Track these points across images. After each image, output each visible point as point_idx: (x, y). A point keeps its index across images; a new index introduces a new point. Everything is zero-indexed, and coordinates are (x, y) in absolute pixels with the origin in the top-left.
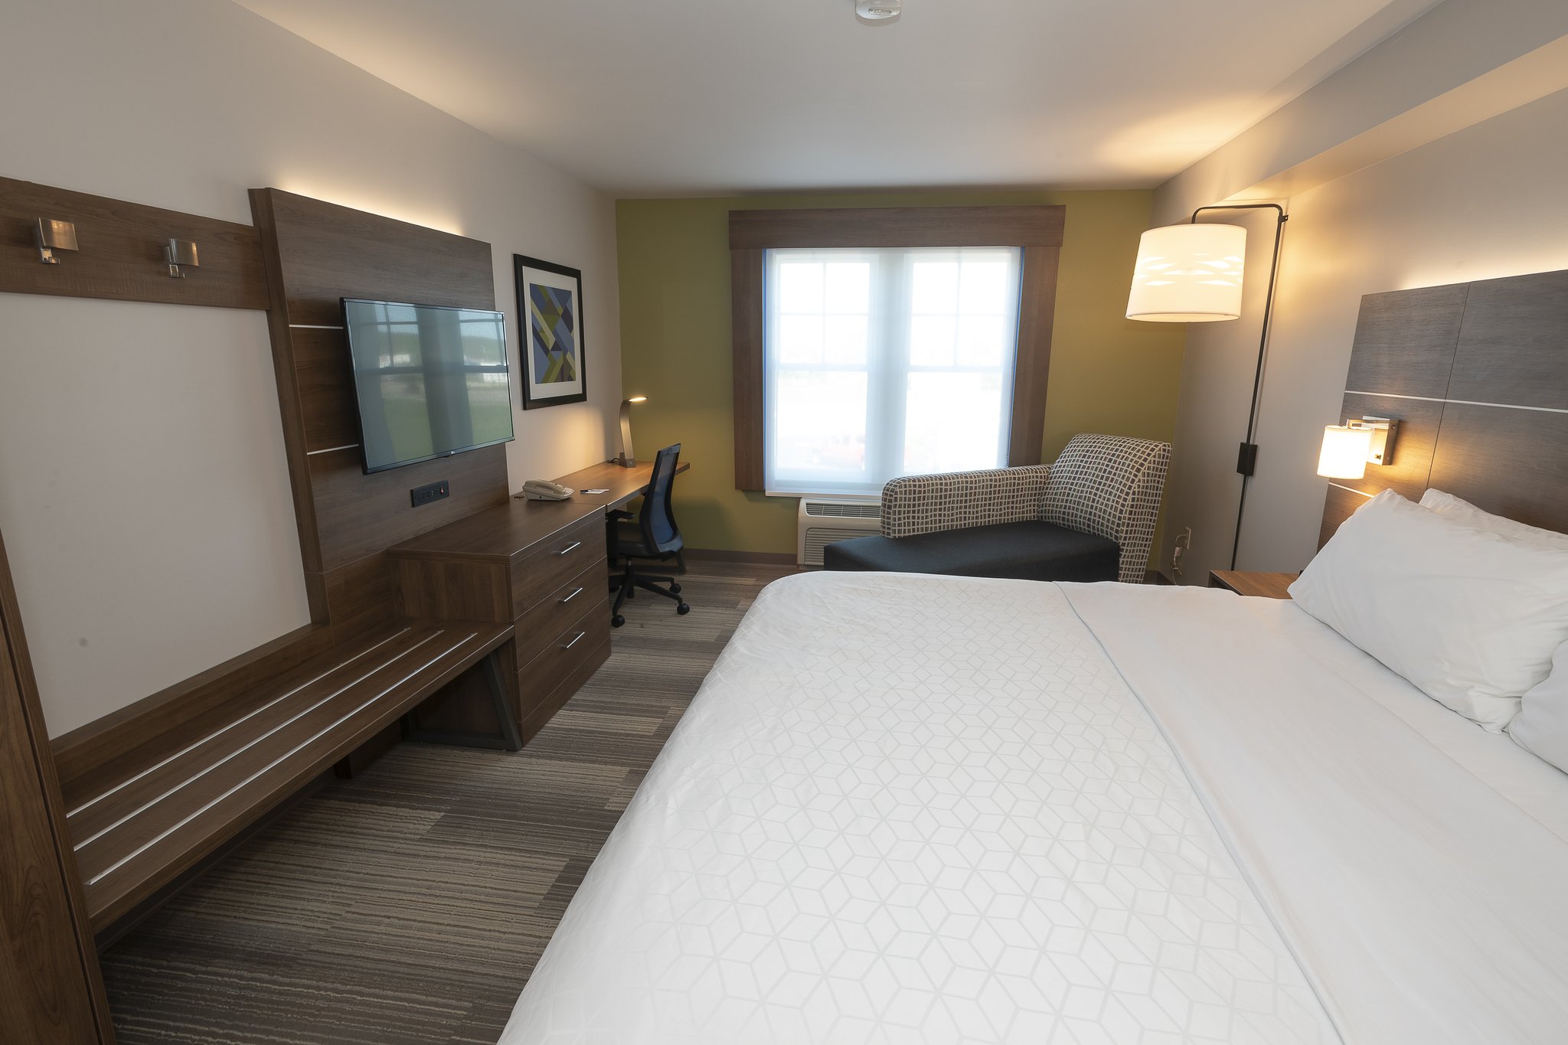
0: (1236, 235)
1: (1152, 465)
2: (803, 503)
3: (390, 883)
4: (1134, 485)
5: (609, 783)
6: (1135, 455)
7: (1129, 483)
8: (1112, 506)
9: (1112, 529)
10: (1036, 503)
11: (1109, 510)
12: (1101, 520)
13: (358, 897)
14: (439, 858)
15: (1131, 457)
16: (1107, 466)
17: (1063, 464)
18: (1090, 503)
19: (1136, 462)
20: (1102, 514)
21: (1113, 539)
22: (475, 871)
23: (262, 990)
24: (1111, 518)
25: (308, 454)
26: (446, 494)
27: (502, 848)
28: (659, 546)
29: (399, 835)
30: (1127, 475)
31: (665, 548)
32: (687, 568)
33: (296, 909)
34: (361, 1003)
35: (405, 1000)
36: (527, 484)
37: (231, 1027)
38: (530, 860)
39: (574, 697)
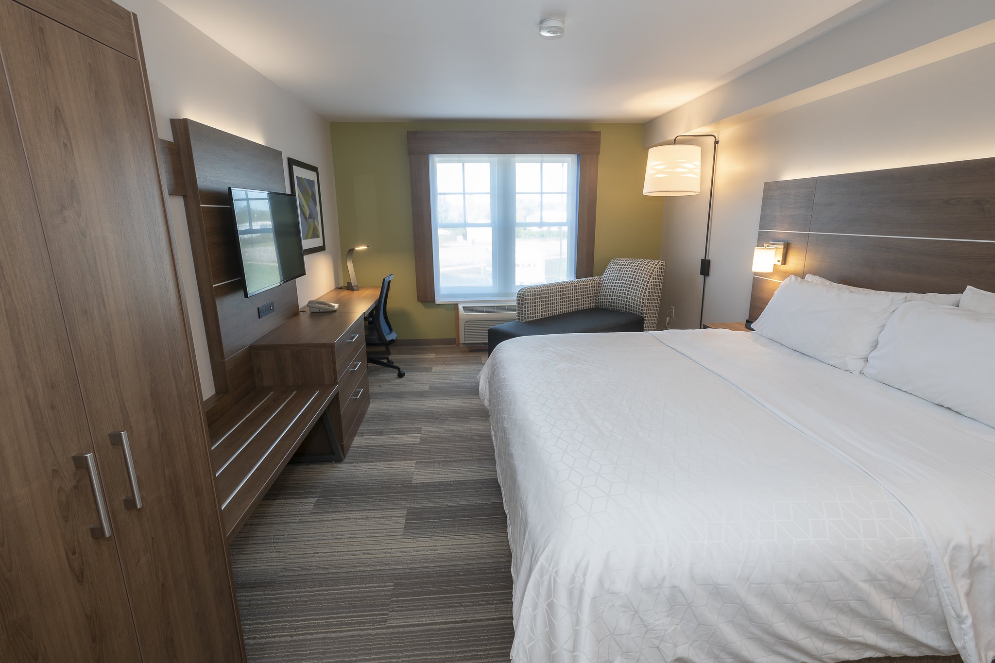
0: (695, 150)
1: (657, 273)
2: (461, 307)
3: (307, 537)
4: (649, 285)
5: (408, 470)
6: (648, 268)
7: (646, 284)
8: (638, 296)
9: (639, 309)
10: (595, 298)
11: (637, 299)
12: (633, 305)
13: (292, 547)
14: (329, 521)
15: (646, 269)
16: (633, 275)
17: (608, 275)
18: (626, 296)
19: (649, 272)
20: (633, 302)
21: (640, 314)
22: (355, 524)
23: (262, 599)
24: (638, 303)
25: (214, 286)
26: (273, 310)
27: (364, 510)
28: (386, 336)
29: (296, 513)
30: (645, 279)
31: (389, 338)
32: (391, 351)
33: (256, 559)
34: (328, 594)
35: (354, 588)
36: (310, 302)
37: (256, 619)
38: (384, 513)
39: (360, 429)
